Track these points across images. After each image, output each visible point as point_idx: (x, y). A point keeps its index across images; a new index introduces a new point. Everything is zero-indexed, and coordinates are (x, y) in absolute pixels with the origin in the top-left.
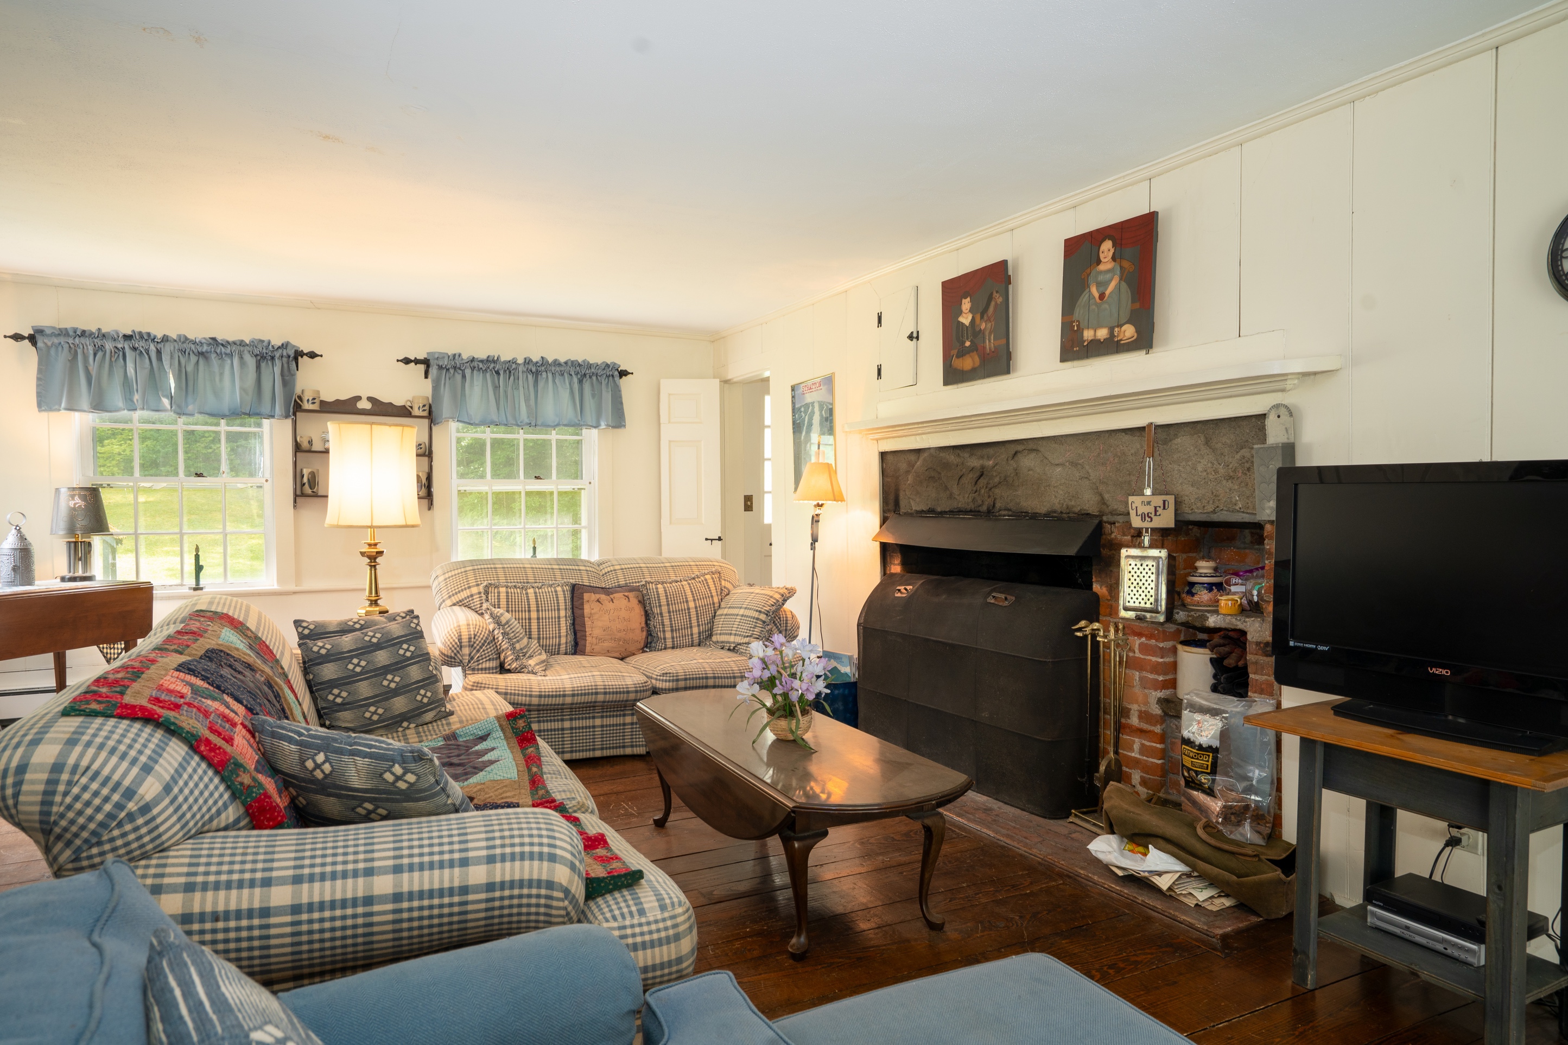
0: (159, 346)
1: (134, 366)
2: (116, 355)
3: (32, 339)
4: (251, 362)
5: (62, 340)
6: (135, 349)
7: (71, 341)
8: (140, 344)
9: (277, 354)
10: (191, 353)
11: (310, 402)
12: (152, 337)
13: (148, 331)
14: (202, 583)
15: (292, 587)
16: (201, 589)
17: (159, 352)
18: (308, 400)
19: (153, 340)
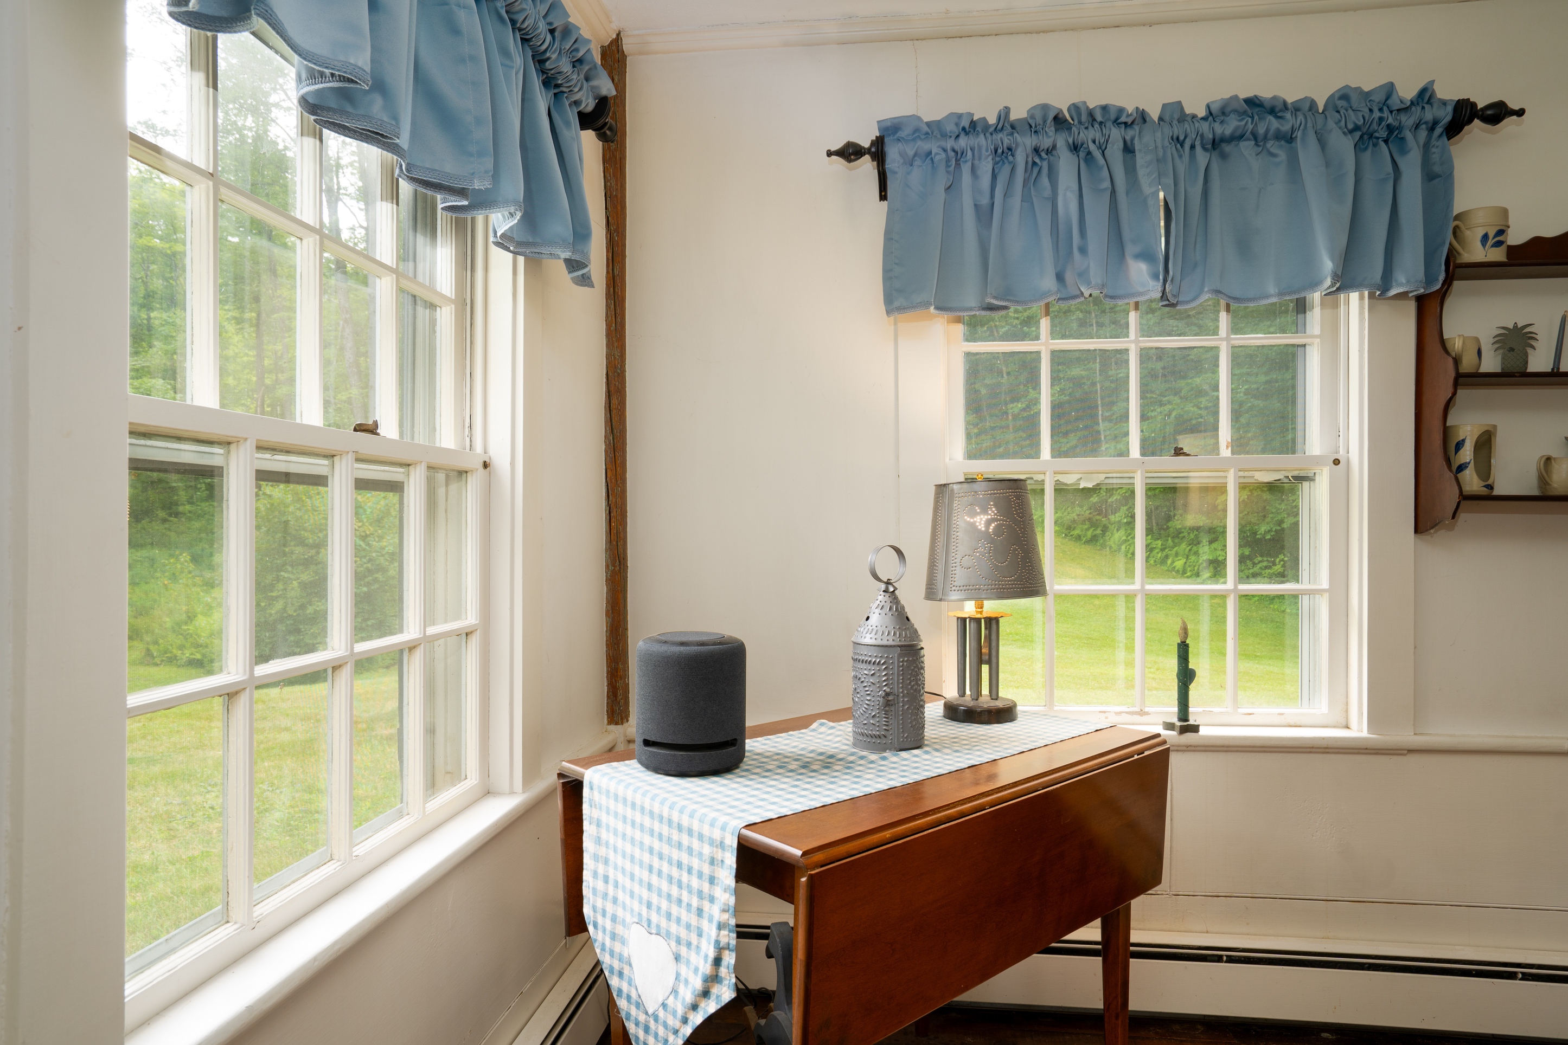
0: (1129, 134)
1: (1075, 186)
2: (1036, 170)
3: (878, 151)
4: (1344, 145)
5: (933, 146)
6: (1075, 148)
7: (949, 144)
8: (1088, 136)
9: (1407, 121)
10: (1198, 143)
11: (1490, 243)
12: (1113, 117)
13: (1103, 102)
14: (1196, 714)
15: (1406, 737)
16: (1195, 729)
17: (1128, 149)
18: (1485, 238)
19: (1116, 122)
